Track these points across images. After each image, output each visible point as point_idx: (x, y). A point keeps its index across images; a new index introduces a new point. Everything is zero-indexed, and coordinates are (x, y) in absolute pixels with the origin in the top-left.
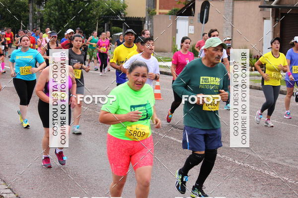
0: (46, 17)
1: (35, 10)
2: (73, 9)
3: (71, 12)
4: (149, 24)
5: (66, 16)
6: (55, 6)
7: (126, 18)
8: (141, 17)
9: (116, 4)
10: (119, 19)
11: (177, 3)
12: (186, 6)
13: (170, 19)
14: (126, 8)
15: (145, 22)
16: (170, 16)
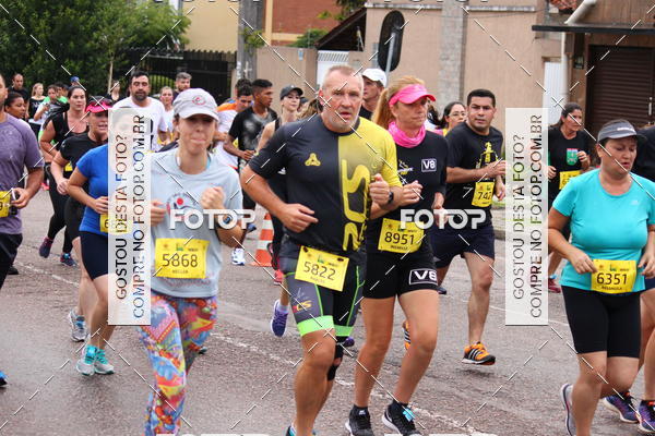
4: (246, 71)
7: (186, 54)
8: (226, 52)
9: (160, 15)
10: (167, 56)
11: (320, 16)
12: (343, 24)
13: (301, 58)
14: (186, 26)
15: (235, 65)
16: (301, 50)
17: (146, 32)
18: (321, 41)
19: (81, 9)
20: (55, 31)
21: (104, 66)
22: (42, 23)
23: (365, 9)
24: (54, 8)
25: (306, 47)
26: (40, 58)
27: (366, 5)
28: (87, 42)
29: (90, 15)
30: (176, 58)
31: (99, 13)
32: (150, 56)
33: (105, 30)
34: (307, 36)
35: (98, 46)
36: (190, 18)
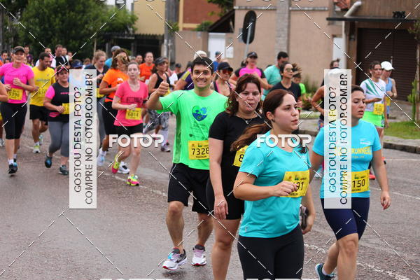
0: (21, 34)
1: (6, 24)
2: (61, 23)
3: (57, 27)
4: (169, 45)
5: (50, 33)
6: (35, 18)
7: (136, 36)
8: (158, 34)
9: (121, 15)
10: (126, 37)
11: (209, 14)
12: (222, 19)
13: (199, 37)
14: (135, 20)
15: (163, 41)
16: (199, 33)
17: (113, 24)
18: (211, 27)
19: (78, 12)
20: (64, 24)
21: (91, 43)
22: (57, 20)
23: (234, 10)
24: (63, 12)
25: (202, 31)
26: (56, 39)
27: (235, 8)
28: (82, 30)
29: (83, 15)
30: (130, 38)
31: (88, 14)
32: (116, 37)
33: (92, 24)
34: (202, 25)
35: (88, 32)
36: (138, 16)
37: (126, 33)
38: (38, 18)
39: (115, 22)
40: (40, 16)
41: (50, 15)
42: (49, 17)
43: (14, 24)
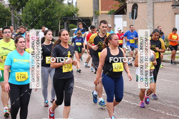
0: (23, 19)
4: (96, 22)
7: (79, 18)
8: (90, 17)
10: (74, 19)
11: (114, 6)
12: (120, 8)
13: (110, 17)
14: (78, 11)
15: (92, 20)
16: (110, 15)
18: (115, 12)
20: (44, 14)
21: (58, 23)
22: (41, 12)
23: (126, 3)
24: (43, 8)
25: (111, 14)
26: (41, 21)
28: (53, 16)
29: (53, 9)
30: (76, 19)
31: (56, 9)
32: (69, 19)
33: (57, 13)
34: (111, 11)
35: (56, 17)
36: (79, 8)
37: (74, 17)
38: (31, 11)
39: (68, 12)
40: (32, 10)
41: (37, 10)
42: (36, 11)
43: (19, 15)
